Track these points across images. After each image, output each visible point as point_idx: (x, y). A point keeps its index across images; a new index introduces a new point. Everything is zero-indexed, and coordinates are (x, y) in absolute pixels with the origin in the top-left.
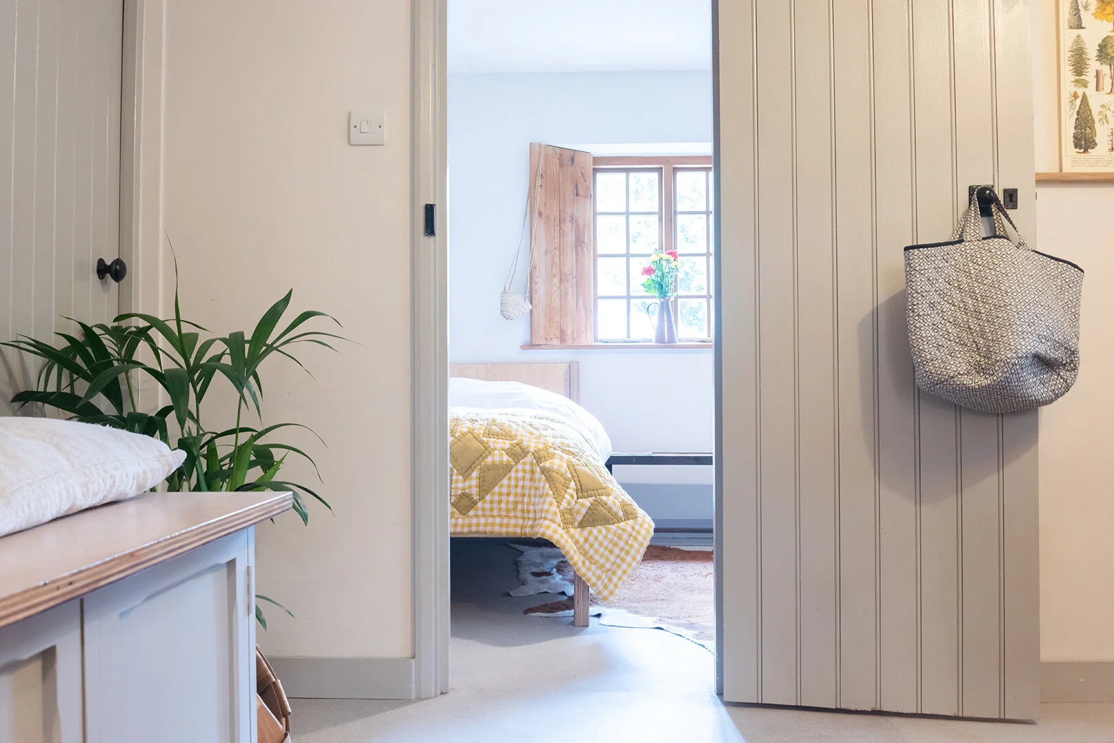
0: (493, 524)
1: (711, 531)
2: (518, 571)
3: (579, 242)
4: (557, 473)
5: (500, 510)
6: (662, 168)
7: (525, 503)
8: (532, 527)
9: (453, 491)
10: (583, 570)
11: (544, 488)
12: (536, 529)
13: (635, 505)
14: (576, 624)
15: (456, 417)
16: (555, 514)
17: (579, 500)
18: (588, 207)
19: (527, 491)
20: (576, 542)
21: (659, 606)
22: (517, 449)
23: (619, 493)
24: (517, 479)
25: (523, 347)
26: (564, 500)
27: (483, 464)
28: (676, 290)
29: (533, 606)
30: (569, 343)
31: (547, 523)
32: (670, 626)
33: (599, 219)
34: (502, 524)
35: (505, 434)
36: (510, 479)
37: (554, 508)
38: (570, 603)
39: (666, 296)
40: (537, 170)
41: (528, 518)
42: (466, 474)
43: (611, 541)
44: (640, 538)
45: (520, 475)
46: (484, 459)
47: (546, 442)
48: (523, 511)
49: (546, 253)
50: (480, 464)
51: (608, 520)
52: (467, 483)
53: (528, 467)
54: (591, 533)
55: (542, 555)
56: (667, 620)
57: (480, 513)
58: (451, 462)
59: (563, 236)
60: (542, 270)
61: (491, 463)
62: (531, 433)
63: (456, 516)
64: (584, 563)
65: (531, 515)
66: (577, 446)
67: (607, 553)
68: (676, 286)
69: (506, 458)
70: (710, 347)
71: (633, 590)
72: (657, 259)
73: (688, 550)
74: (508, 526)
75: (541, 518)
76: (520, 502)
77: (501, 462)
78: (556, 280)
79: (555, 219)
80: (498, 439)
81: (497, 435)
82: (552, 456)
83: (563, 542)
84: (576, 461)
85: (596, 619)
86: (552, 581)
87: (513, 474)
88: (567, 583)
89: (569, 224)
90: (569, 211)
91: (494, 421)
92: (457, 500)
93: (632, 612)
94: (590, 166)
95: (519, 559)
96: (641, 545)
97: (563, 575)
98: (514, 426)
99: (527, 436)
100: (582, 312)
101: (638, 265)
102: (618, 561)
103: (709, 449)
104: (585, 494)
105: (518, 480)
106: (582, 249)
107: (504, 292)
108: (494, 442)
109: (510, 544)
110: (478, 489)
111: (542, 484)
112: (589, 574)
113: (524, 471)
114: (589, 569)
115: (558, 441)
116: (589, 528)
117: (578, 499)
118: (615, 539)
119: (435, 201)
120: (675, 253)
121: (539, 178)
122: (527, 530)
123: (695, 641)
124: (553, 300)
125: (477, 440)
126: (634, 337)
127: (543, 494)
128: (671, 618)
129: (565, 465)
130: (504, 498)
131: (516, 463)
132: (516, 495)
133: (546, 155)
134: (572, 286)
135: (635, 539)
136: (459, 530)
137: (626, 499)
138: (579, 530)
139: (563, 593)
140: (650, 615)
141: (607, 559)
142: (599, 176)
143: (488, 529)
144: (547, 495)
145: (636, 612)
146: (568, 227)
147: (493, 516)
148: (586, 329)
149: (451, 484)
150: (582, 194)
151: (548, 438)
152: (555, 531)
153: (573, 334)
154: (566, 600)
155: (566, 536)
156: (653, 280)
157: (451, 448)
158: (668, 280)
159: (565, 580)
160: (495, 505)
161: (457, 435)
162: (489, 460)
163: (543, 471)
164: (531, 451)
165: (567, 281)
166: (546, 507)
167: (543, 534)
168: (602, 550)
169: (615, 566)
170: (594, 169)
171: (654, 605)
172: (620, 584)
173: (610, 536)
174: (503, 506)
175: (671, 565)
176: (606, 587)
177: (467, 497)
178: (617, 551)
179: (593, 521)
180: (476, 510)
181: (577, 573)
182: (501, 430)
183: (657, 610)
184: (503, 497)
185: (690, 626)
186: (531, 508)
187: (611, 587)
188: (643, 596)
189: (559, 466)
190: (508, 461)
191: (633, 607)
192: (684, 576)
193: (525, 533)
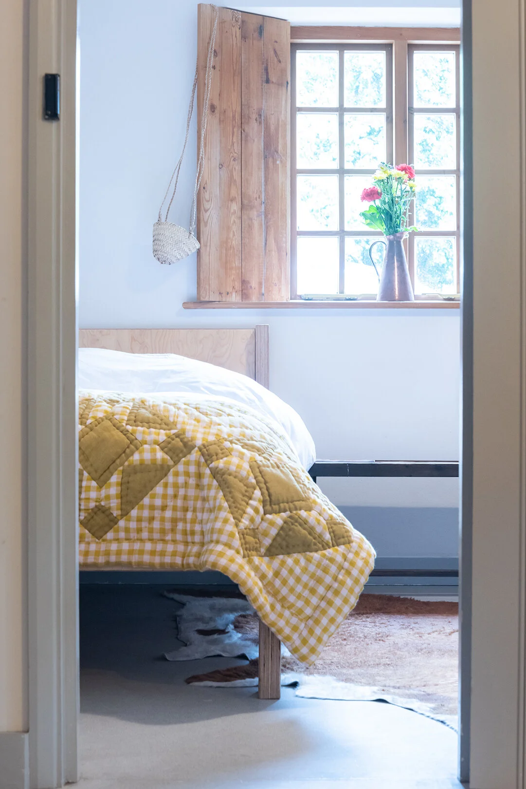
0: (141, 552)
1: (455, 574)
2: (177, 628)
3: (270, 150)
4: (235, 477)
5: (151, 531)
6: (391, 45)
7: (188, 521)
8: (198, 555)
9: (83, 503)
10: (273, 617)
11: (215, 498)
12: (203, 558)
13: (349, 525)
14: (261, 696)
15: (87, 397)
16: (231, 535)
17: (268, 516)
18: (284, 103)
19: (191, 503)
20: (263, 577)
21: (382, 672)
22: (178, 442)
23: (326, 508)
24: (176, 486)
25: (187, 305)
26: (245, 516)
27: (126, 463)
28: (411, 223)
29: (199, 672)
30: (254, 299)
31: (220, 548)
32: (397, 697)
33: (300, 117)
34: (155, 551)
35: (159, 421)
36: (166, 486)
37: (230, 528)
38: (253, 668)
39: (396, 232)
40: (209, 43)
41: (193, 543)
42: (102, 479)
43: (312, 576)
44: (355, 572)
45: (181, 480)
46: (128, 457)
47: (219, 433)
48: (185, 532)
49: (221, 166)
50: (122, 464)
51: (309, 546)
52: (103, 492)
53: (192, 469)
54: (283, 563)
55: (212, 608)
56: (392, 690)
57: (122, 535)
58: (80, 462)
59: (246, 141)
60: (214, 191)
61: (138, 463)
62: (198, 420)
63: (86, 540)
64: (273, 607)
65: (197, 538)
66: (264, 438)
67: (306, 593)
68: (411, 218)
69: (160, 455)
70: (457, 306)
71: (345, 653)
72: (384, 176)
73: (425, 600)
74: (163, 554)
75: (212, 541)
76: (181, 520)
77: (154, 461)
78: (235, 207)
79: (234, 117)
80: (149, 428)
81: (147, 423)
82: (227, 453)
83: (243, 575)
84: (263, 459)
85: (290, 690)
86: (227, 641)
87: (170, 478)
88: (249, 643)
89: (254, 125)
90: (255, 105)
91: (143, 402)
92: (89, 517)
93: (343, 680)
94: (286, 40)
95: (179, 613)
96: (356, 581)
97: (243, 633)
98: (173, 409)
99: (191, 424)
100: (274, 254)
101: (357, 185)
102: (323, 604)
103: (455, 454)
104: (276, 507)
105: (178, 487)
106: (274, 162)
107: (159, 222)
108: (144, 432)
109: (166, 593)
110: (119, 501)
111: (212, 493)
112: (281, 623)
113: (187, 474)
114: (281, 616)
115: (236, 432)
116: (281, 557)
117: (265, 514)
118: (319, 573)
119: (59, 69)
120: (410, 169)
121: (211, 55)
122: (191, 560)
123: (432, 716)
124: (231, 235)
125: (118, 429)
126: (349, 292)
127: (214, 507)
128: (399, 688)
129: (246, 466)
130: (157, 514)
131: (176, 463)
132: (175, 509)
133: (222, 22)
134: (258, 216)
135: (348, 573)
136: (91, 559)
137: (334, 515)
138: (266, 559)
139: (243, 657)
140: (369, 684)
141: (307, 602)
142: (300, 55)
143: (135, 558)
144: (220, 508)
145: (347, 680)
146: (254, 129)
147: (141, 540)
148: (279, 279)
149: (80, 493)
150: (274, 81)
151: (222, 427)
152: (232, 560)
153: (260, 287)
154: (247, 665)
155: (247, 568)
156: (378, 208)
157: (80, 440)
158: (401, 208)
159: (246, 640)
160: (144, 524)
161: (89, 422)
162: (136, 457)
163: (216, 474)
164: (197, 445)
165: (252, 207)
166: (218, 525)
167: (214, 564)
168: (299, 588)
169: (318, 612)
170: (292, 44)
171: (374, 671)
172: (325, 637)
173: (312, 568)
174: (156, 525)
175: (400, 621)
176: (304, 642)
177: (103, 512)
178: (321, 590)
179: (287, 546)
180: (117, 531)
181: (264, 621)
182: (154, 415)
183: (378, 678)
184: (156, 512)
185: (426, 697)
186: (197, 528)
187: (312, 641)
188: (359, 660)
189: (237, 467)
190: (163, 460)
191: (345, 674)
192: (418, 633)
193: (188, 564)
